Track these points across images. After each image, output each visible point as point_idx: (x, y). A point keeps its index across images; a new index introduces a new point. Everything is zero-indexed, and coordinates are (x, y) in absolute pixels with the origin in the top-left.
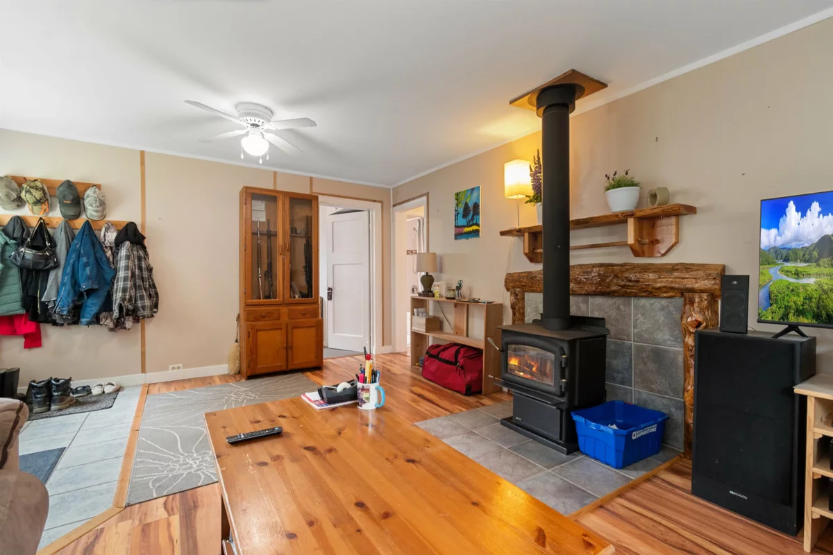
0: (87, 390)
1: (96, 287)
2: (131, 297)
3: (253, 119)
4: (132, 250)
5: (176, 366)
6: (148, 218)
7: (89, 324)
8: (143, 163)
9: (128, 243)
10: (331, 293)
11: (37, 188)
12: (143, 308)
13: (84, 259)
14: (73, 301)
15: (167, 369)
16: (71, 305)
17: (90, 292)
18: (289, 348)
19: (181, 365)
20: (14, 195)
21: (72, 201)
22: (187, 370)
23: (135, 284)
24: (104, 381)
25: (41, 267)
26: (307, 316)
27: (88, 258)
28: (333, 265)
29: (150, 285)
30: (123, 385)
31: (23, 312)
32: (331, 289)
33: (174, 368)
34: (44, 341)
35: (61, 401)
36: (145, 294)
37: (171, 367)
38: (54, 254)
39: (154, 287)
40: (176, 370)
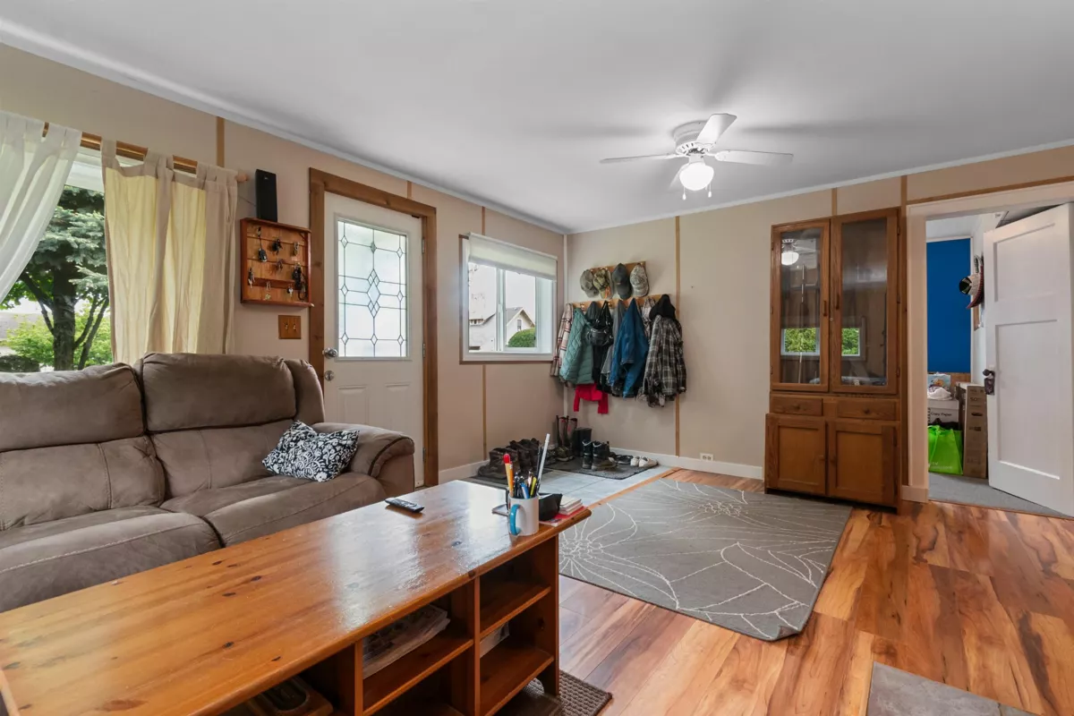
0: (626, 459)
1: (631, 361)
2: (657, 373)
3: (689, 144)
4: (663, 324)
5: (707, 455)
6: (682, 290)
7: (628, 396)
8: (678, 229)
9: (658, 317)
10: (993, 380)
11: (600, 276)
12: (667, 384)
13: (626, 336)
14: (618, 375)
15: (699, 457)
16: (617, 379)
17: (628, 366)
18: (830, 461)
19: (711, 456)
20: (591, 285)
21: (621, 282)
22: (719, 463)
23: (662, 360)
24: (642, 454)
25: (601, 344)
26: (873, 415)
27: (629, 334)
28: (997, 327)
29: (676, 360)
30: (660, 463)
31: (592, 382)
32: (993, 373)
33: (704, 457)
34: (610, 409)
35: (598, 462)
36: (669, 370)
37: (702, 455)
38: (610, 332)
39: (682, 362)
40: (707, 461)
